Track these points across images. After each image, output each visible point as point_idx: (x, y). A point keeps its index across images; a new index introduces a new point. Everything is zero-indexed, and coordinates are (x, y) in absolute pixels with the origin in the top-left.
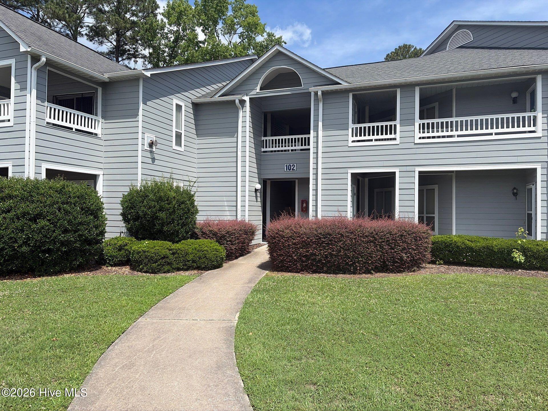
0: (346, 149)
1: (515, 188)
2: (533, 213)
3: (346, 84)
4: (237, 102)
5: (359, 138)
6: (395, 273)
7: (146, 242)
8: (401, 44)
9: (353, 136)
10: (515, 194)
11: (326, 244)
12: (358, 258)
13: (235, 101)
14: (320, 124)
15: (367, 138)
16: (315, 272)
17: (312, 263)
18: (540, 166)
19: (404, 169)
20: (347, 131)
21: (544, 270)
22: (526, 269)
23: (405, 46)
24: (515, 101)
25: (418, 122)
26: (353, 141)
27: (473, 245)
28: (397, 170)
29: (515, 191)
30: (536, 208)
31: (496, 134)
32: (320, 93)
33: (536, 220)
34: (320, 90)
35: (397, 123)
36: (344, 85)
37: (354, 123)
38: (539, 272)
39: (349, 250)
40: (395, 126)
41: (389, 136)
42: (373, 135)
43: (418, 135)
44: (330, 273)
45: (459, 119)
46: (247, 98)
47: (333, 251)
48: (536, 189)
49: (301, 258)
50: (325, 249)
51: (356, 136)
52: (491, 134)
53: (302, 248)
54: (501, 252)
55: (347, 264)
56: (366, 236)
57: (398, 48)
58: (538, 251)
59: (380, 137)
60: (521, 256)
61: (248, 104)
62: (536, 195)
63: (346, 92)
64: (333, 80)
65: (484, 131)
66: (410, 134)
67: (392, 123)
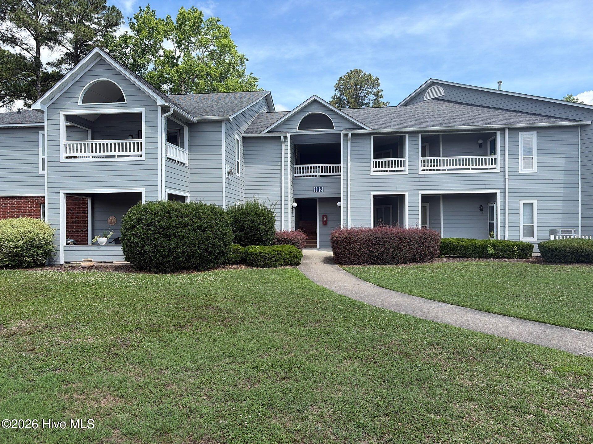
0: (369, 177)
1: (481, 206)
2: (495, 222)
3: (370, 129)
4: (282, 138)
5: (378, 169)
6: (421, 263)
7: (258, 247)
8: (353, 69)
9: (373, 168)
10: (481, 210)
11: (380, 244)
12: (400, 253)
13: (280, 137)
14: (349, 158)
15: (384, 169)
16: (372, 264)
17: (370, 258)
18: (499, 192)
19: (411, 192)
20: (369, 163)
21: (505, 258)
22: (495, 258)
23: (356, 71)
24: (480, 146)
25: (421, 159)
26: (374, 171)
27: (464, 244)
28: (406, 193)
29: (482, 207)
30: (497, 219)
31: (472, 169)
32: (350, 135)
33: (497, 227)
34: (350, 133)
35: (406, 159)
36: (369, 130)
37: (374, 158)
38: (503, 259)
39: (395, 248)
40: (404, 161)
41: (400, 168)
42: (389, 167)
43: (421, 168)
44: (382, 264)
45: (445, 158)
46: (288, 135)
47: (385, 249)
48: (497, 206)
49: (363, 255)
50: (379, 248)
51: (376, 167)
52: (469, 169)
53: (364, 248)
54: (481, 247)
55: (393, 258)
56: (405, 239)
57: (349, 72)
58: (502, 246)
59: (393, 169)
60: (493, 250)
61: (289, 139)
62: (497, 210)
63: (369, 134)
64: (358, 125)
65: (464, 167)
66: (415, 167)
67: (402, 159)
